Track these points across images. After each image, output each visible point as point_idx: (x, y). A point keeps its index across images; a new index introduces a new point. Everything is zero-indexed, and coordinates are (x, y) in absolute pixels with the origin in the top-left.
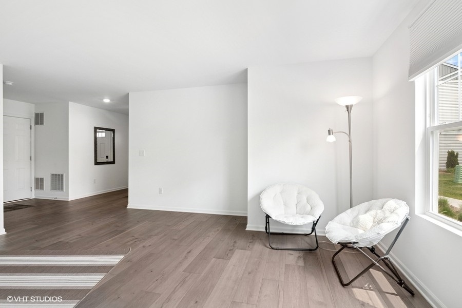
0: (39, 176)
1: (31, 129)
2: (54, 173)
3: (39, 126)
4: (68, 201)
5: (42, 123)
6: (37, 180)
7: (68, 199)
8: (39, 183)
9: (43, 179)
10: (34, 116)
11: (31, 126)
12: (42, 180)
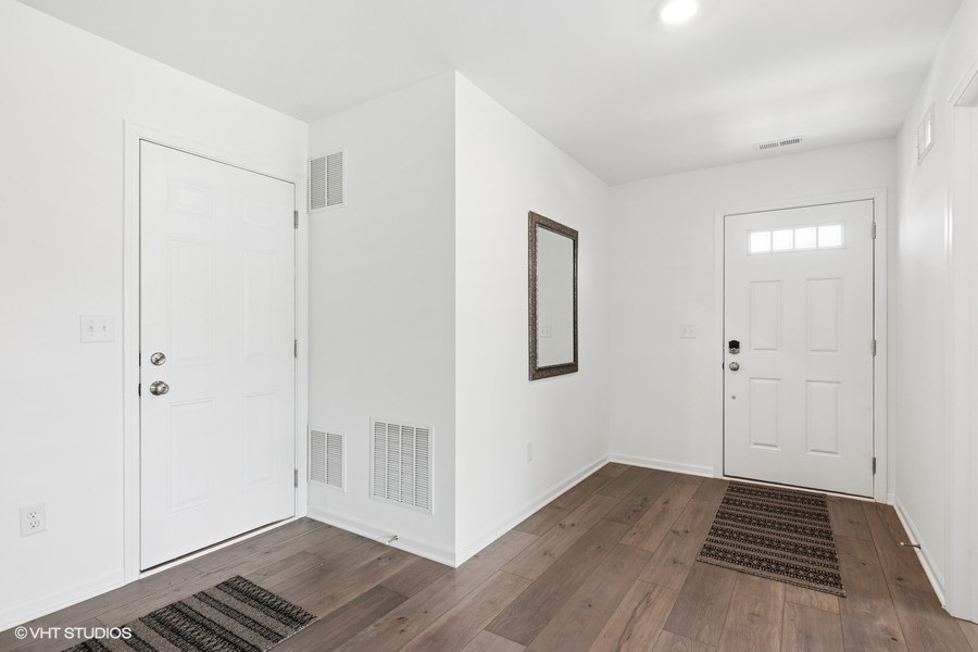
0: (327, 427)
1: (296, 225)
2: (388, 419)
3: (326, 213)
4: (451, 568)
5: (335, 198)
6: (315, 437)
7: (453, 556)
8: (324, 450)
9: (339, 439)
10: (305, 171)
11: (296, 213)
12: (335, 441)
